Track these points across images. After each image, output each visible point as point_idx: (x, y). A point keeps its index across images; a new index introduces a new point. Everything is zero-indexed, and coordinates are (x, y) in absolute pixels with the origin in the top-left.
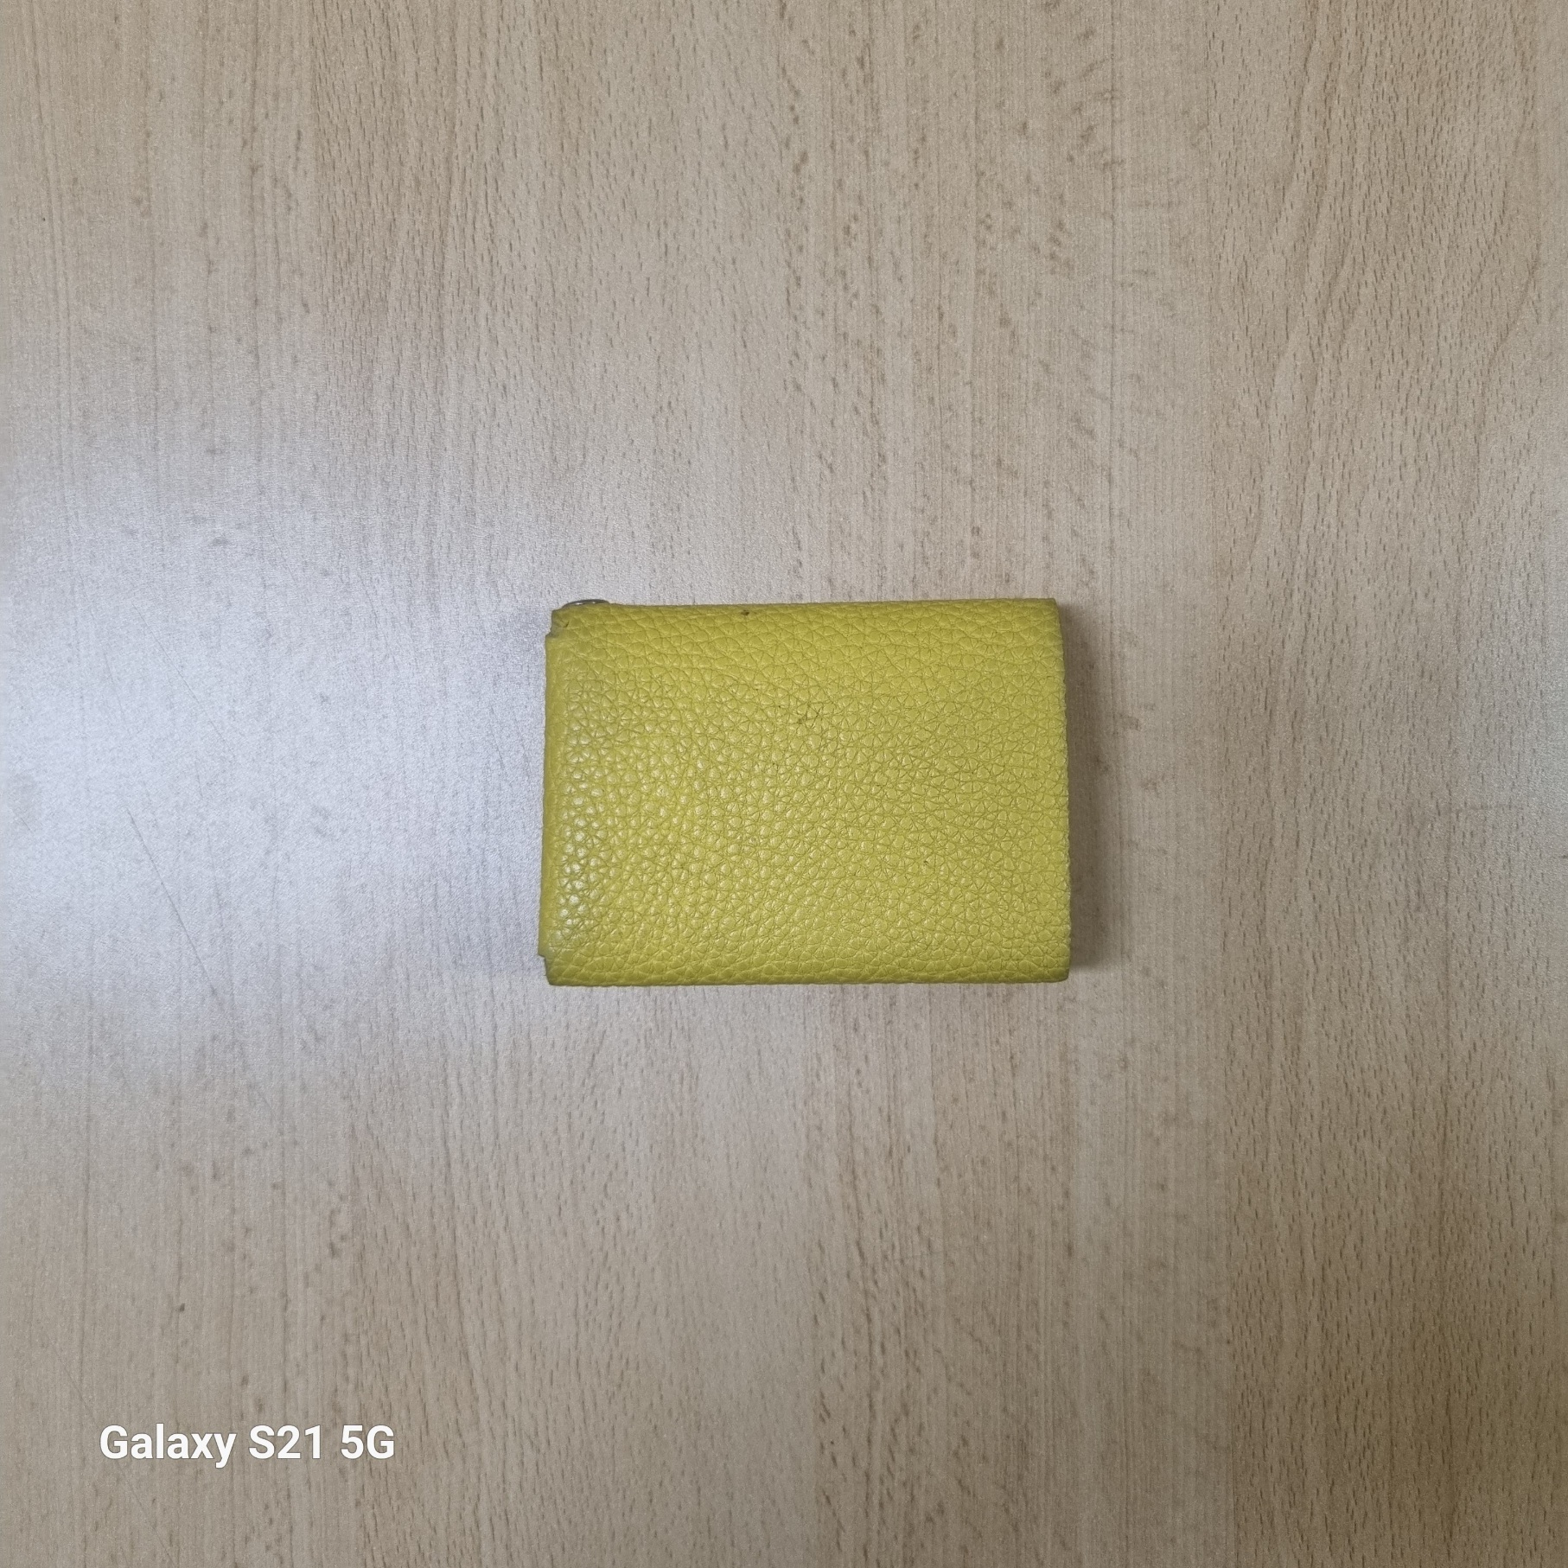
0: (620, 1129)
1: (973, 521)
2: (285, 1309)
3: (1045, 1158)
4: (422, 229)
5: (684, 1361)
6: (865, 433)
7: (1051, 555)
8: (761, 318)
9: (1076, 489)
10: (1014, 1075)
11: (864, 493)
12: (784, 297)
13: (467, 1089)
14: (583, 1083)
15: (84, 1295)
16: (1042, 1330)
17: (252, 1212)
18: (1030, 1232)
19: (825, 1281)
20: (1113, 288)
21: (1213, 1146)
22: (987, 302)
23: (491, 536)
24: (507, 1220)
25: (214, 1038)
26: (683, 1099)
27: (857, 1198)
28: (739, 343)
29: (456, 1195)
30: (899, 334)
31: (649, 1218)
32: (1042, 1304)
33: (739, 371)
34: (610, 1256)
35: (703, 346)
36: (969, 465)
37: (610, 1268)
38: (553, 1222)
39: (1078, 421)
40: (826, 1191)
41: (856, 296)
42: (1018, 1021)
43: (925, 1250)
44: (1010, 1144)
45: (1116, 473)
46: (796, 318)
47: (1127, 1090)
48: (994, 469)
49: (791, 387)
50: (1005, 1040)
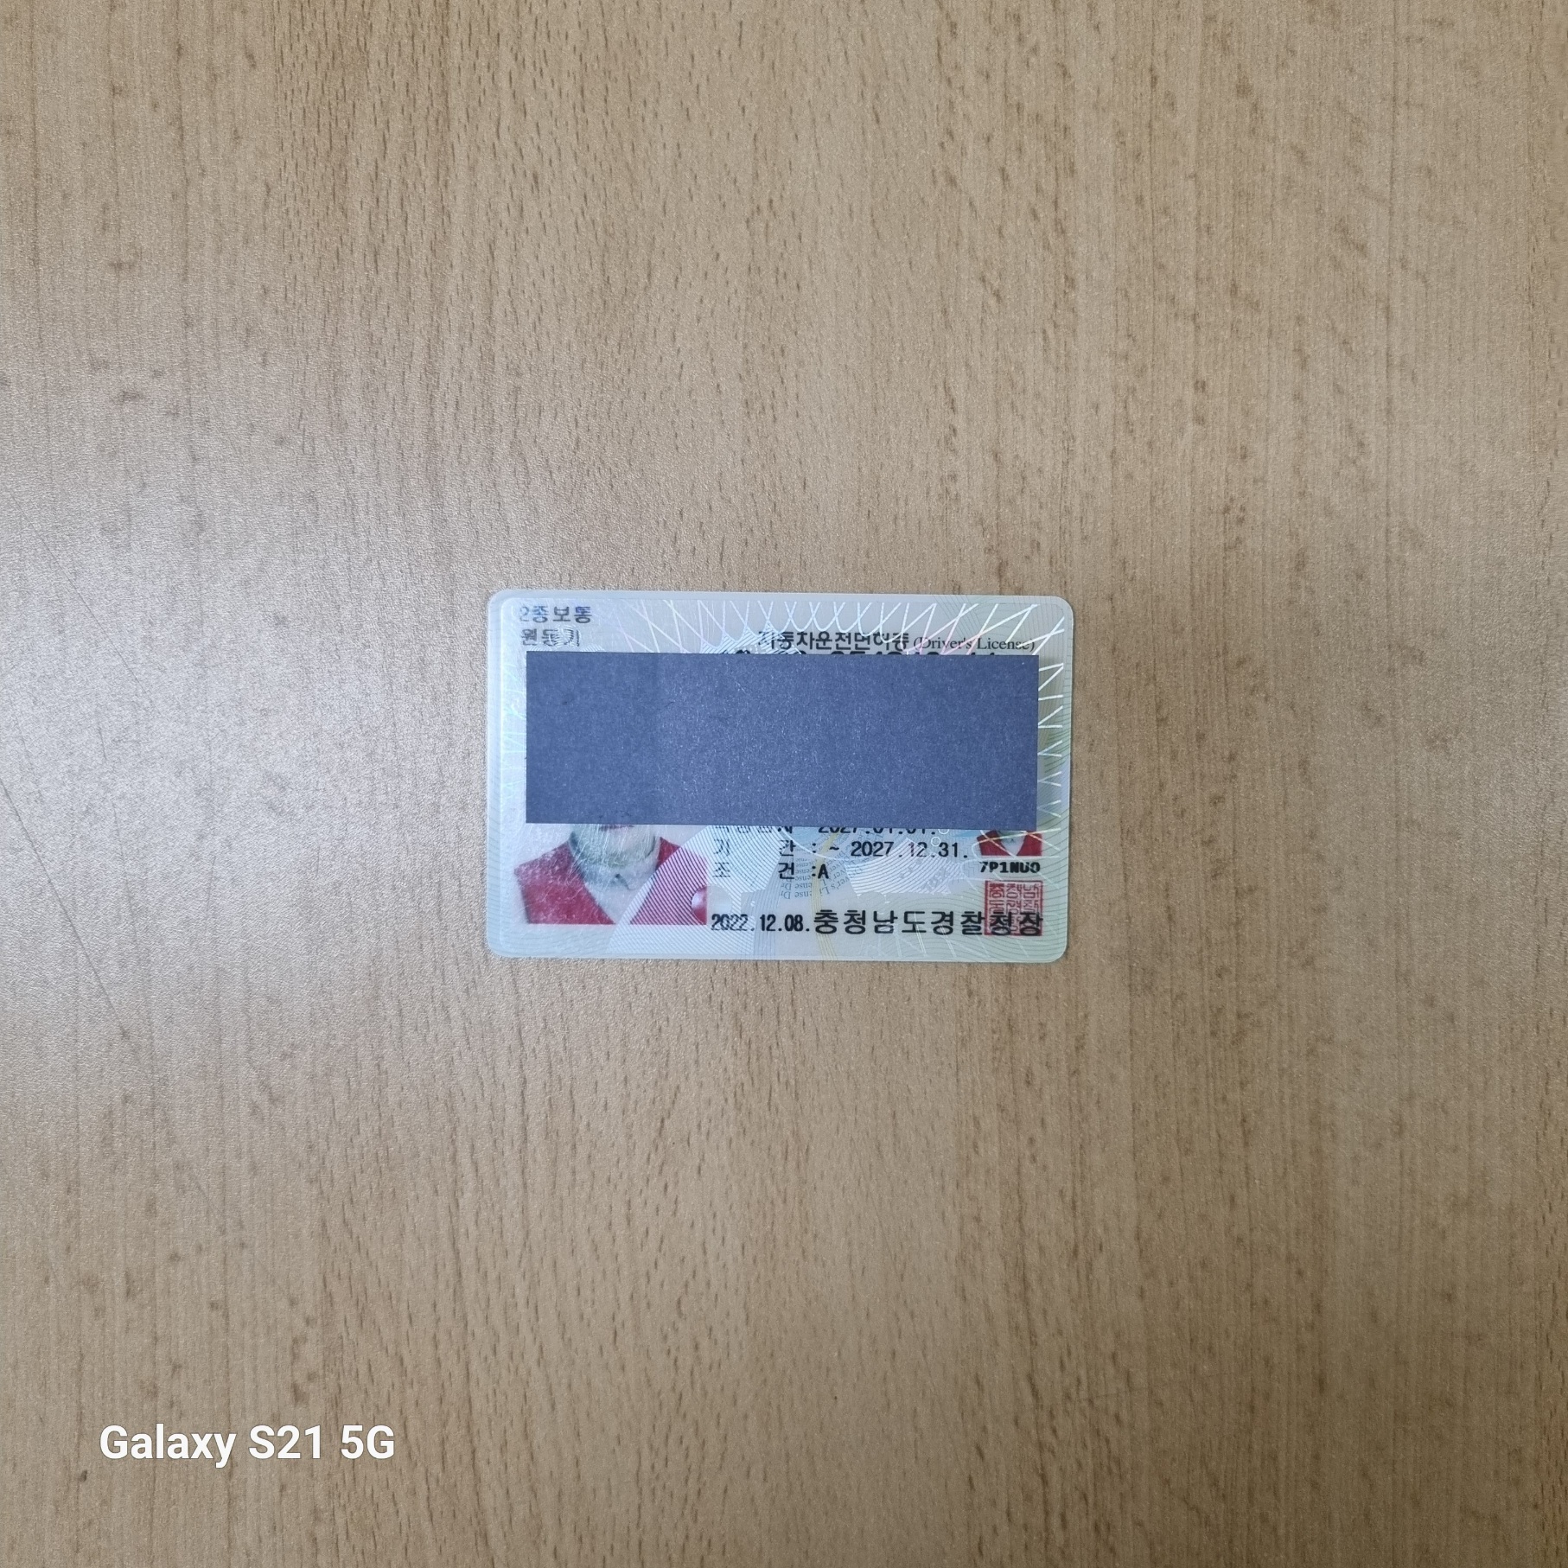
0: (699, 1225)
1: (1196, 372)
3: (1289, 1259)
5: (788, 1540)
6: (1047, 247)
7: (1304, 419)
8: (900, 81)
9: (1341, 327)
10: (1246, 1144)
11: (1044, 332)
12: (934, 51)
13: (485, 1169)
14: (649, 1159)
16: (1282, 1492)
17: (182, 1342)
18: (1267, 1361)
19: (984, 1429)
20: (1396, 44)
21: (1518, 1242)
22: (1218, 60)
23: (517, 389)
24: (541, 1348)
25: (126, 1099)
26: (788, 1181)
27: (1028, 1314)
28: (870, 117)
29: (470, 1317)
30: (1095, 106)
31: (741, 1344)
32: (1282, 1456)
33: (868, 158)
34: (685, 1401)
35: (818, 119)
36: (1191, 293)
37: (685, 1416)
38: (605, 1353)
39: (1345, 230)
40: (986, 1306)
41: (1035, 50)
42: (1252, 1071)
43: (1122, 1385)
44: (1240, 1240)
45: (1396, 304)
46: (949, 81)
47: (1402, 1163)
48: (1227, 299)
49: (941, 180)
50: (1235, 1096)
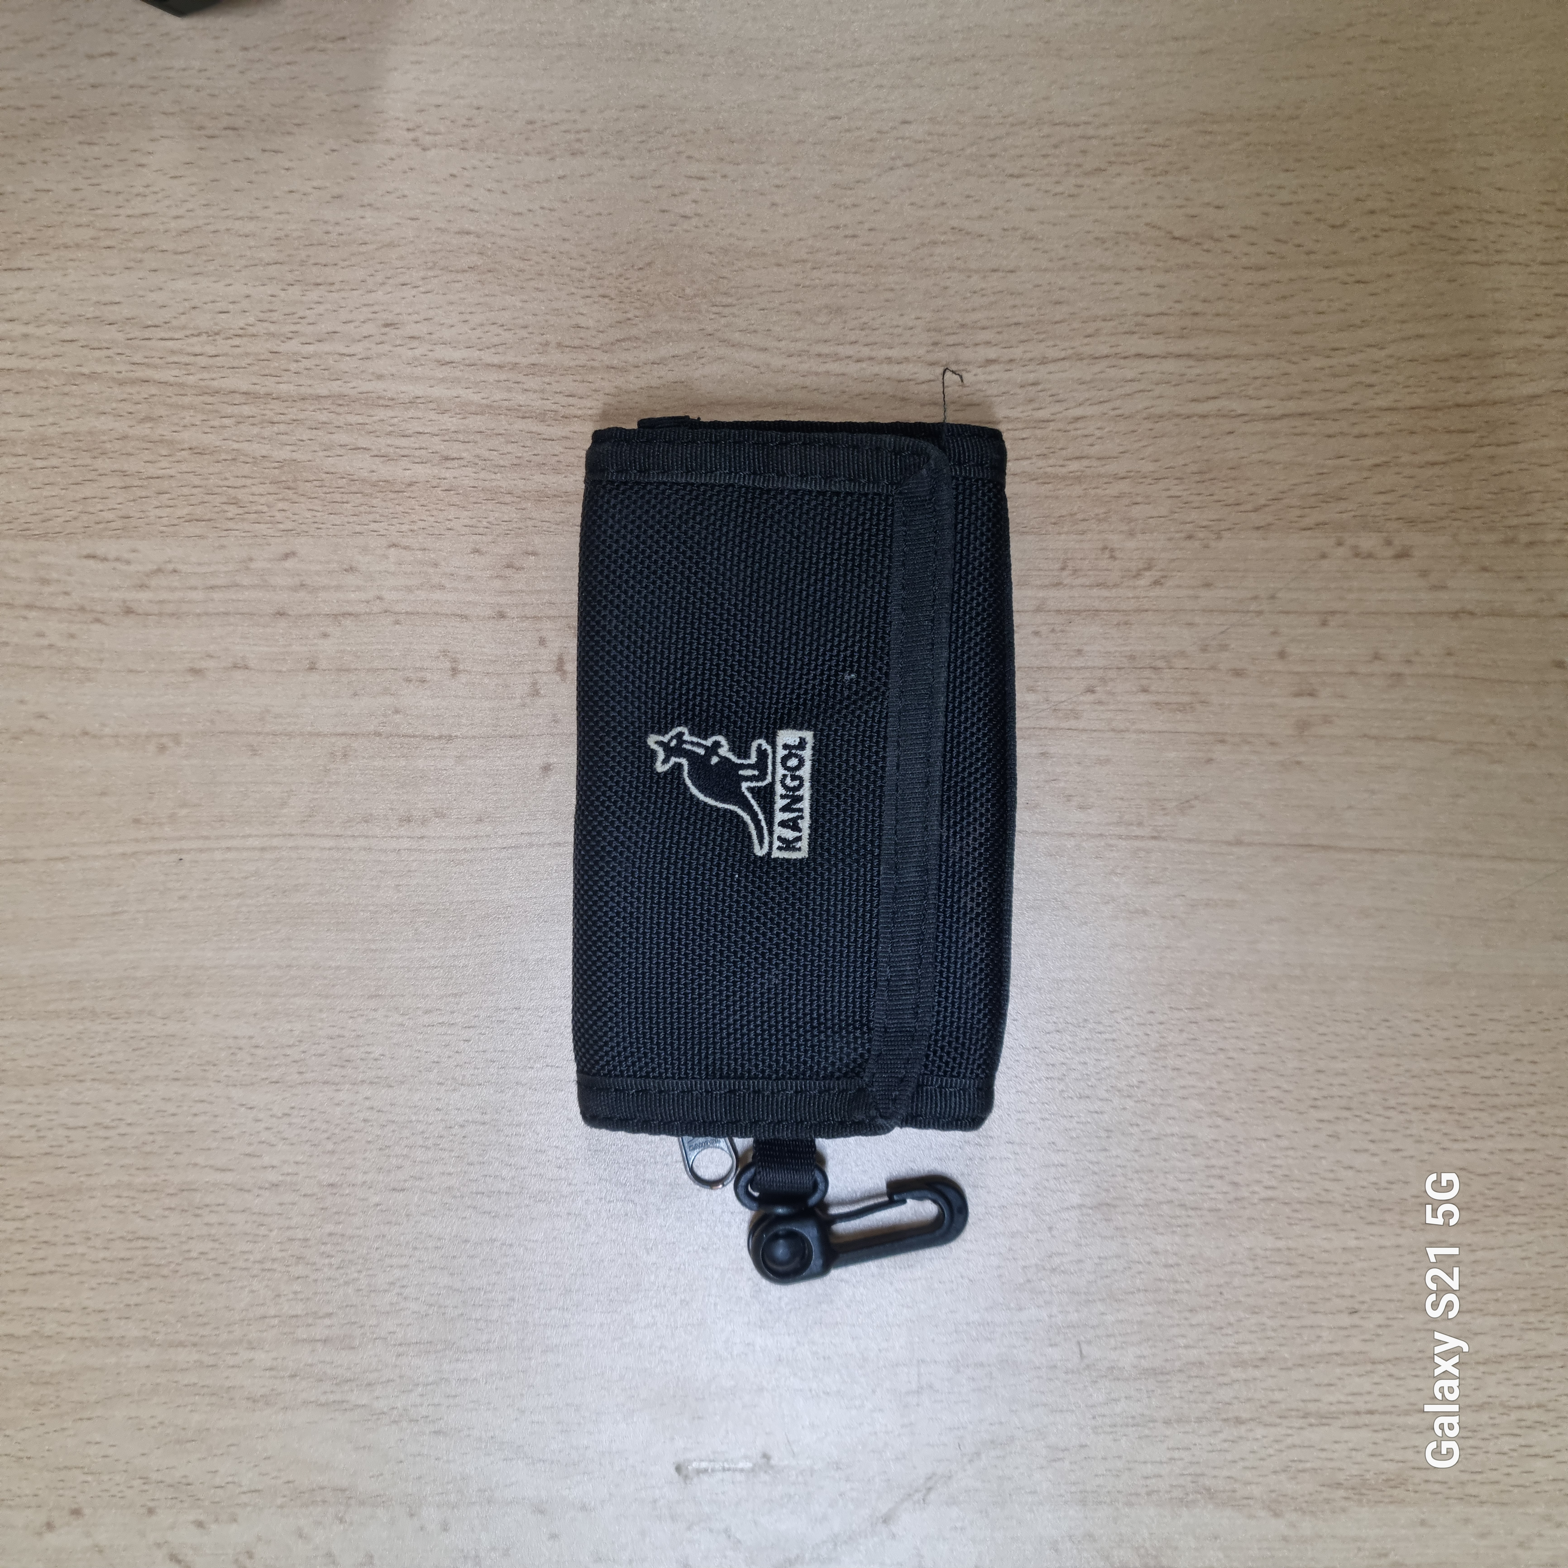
2: (1471, 614)
4: (200, 417)
15: (1451, 854)
